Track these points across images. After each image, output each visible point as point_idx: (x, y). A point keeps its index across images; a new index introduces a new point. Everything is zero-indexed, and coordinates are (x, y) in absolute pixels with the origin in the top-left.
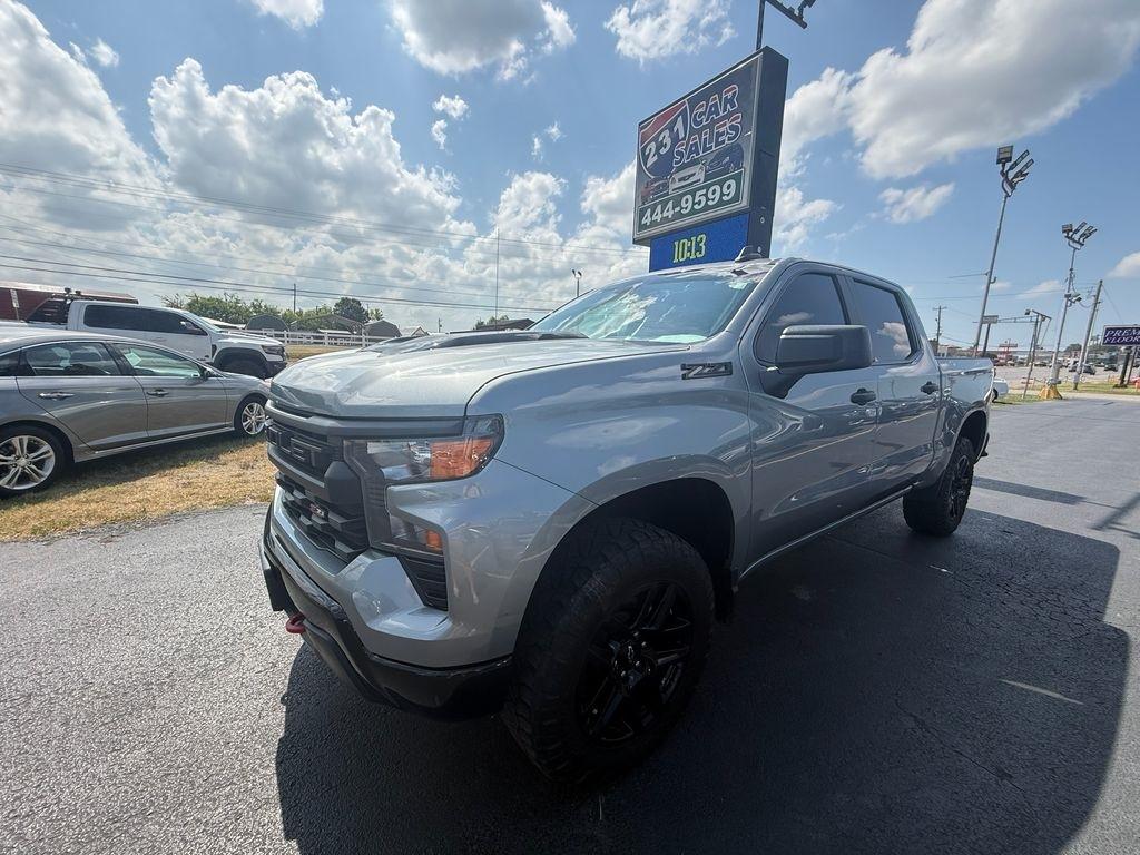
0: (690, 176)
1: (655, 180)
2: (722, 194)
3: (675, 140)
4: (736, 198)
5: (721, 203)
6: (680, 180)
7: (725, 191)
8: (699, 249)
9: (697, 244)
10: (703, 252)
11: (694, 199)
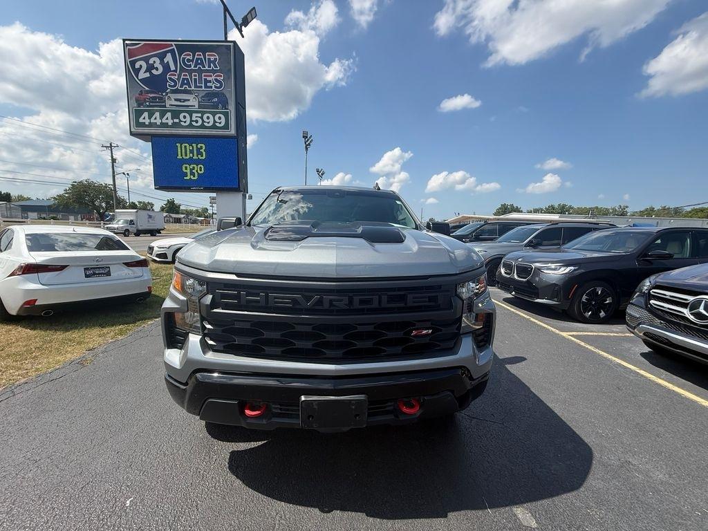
0: (185, 100)
1: (148, 92)
2: (215, 122)
3: (166, 68)
4: (226, 127)
5: (214, 127)
6: (176, 100)
7: (217, 120)
8: (199, 153)
9: (198, 150)
10: (204, 155)
11: (191, 118)
